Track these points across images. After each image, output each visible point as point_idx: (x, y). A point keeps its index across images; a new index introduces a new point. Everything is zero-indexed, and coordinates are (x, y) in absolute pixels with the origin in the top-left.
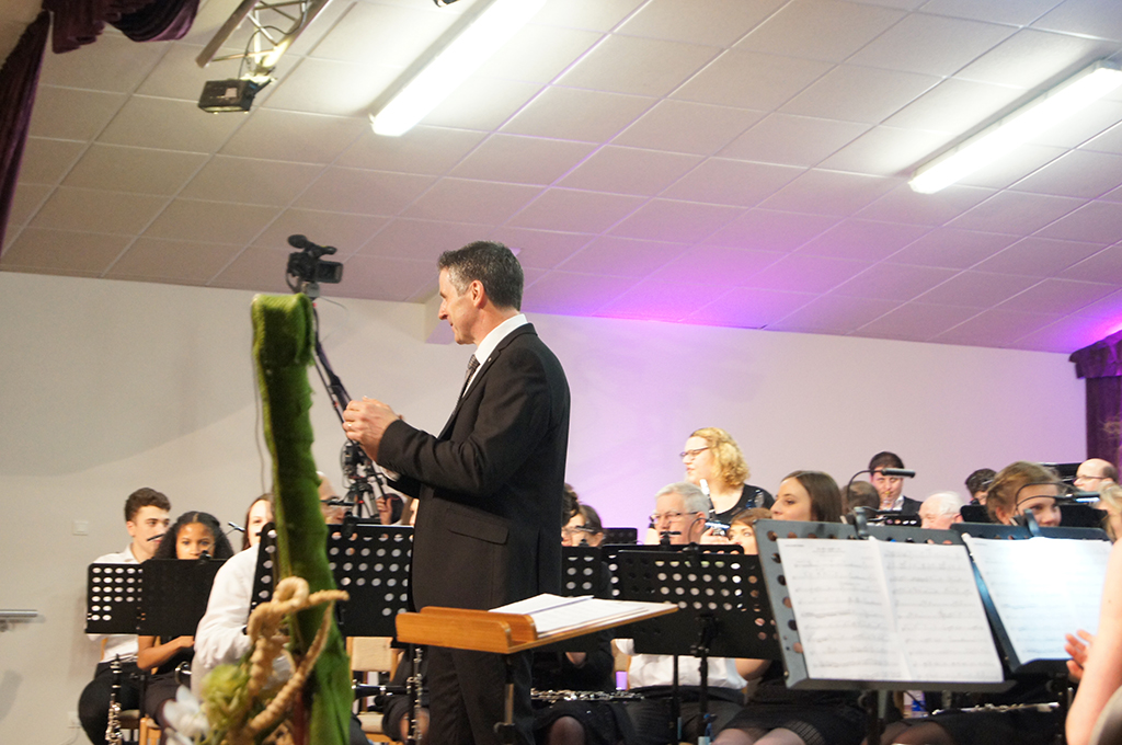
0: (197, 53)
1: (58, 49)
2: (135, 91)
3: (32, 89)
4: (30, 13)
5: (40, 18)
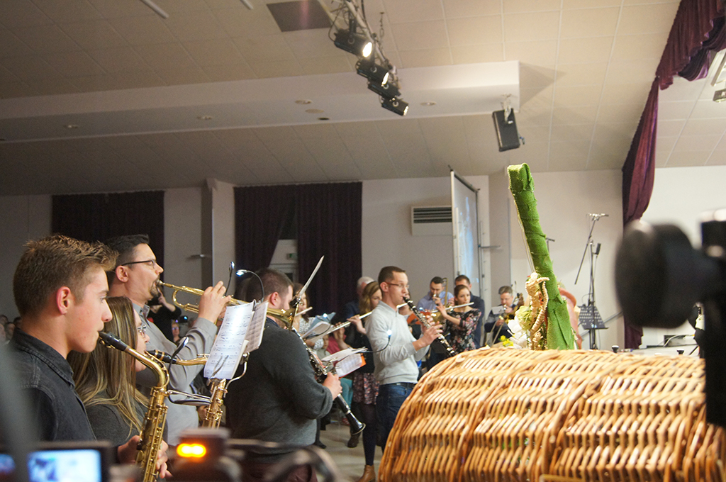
0: (711, 81)
1: (662, 89)
2: (699, 98)
3: (657, 104)
4: (652, 77)
5: (656, 79)
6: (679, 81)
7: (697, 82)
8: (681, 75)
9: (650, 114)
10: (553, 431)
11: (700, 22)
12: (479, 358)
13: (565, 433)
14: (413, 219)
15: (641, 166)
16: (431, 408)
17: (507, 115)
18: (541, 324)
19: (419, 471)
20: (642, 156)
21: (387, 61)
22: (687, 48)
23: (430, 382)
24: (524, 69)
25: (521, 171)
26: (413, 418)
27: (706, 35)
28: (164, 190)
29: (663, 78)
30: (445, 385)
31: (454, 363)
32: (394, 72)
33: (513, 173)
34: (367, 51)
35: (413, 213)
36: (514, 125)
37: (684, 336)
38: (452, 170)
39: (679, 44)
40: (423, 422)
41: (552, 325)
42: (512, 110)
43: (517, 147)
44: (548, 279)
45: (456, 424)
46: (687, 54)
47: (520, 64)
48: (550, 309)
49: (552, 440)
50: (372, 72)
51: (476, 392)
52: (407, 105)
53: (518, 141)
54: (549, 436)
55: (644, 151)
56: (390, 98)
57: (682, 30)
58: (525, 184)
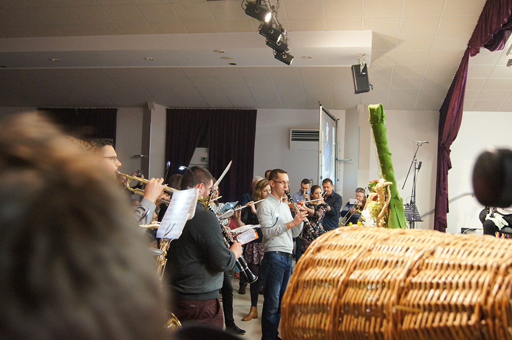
0: (506, 53)
1: (471, 56)
2: (497, 64)
3: (467, 67)
4: (465, 47)
5: (468, 49)
6: (483, 51)
7: (496, 52)
8: (486, 47)
9: (462, 72)
10: (403, 279)
11: (501, 10)
12: (351, 231)
13: (410, 280)
14: (291, 138)
15: (453, 109)
16: (319, 263)
17: (362, 68)
18: (385, 214)
19: (310, 302)
20: (454, 103)
21: (280, 25)
22: (491, 28)
23: (319, 246)
24: (375, 36)
25: (378, 109)
26: (306, 269)
27: (506, 20)
28: (117, 108)
29: (472, 48)
30: (328, 248)
31: (334, 234)
32: (285, 34)
33: (372, 110)
34: (268, 18)
35: (291, 133)
36: (366, 75)
37: (475, 229)
38: (321, 105)
39: (486, 24)
40: (313, 271)
41: (392, 214)
42: (366, 64)
43: (367, 91)
44: (391, 183)
45: (337, 273)
46: (491, 33)
47: (373, 33)
48: (392, 203)
49: (402, 284)
50: (271, 34)
51: (350, 253)
52: (293, 57)
53: (369, 87)
54: (400, 282)
55: (456, 99)
56: (281, 53)
57: (488, 15)
58: (380, 118)
